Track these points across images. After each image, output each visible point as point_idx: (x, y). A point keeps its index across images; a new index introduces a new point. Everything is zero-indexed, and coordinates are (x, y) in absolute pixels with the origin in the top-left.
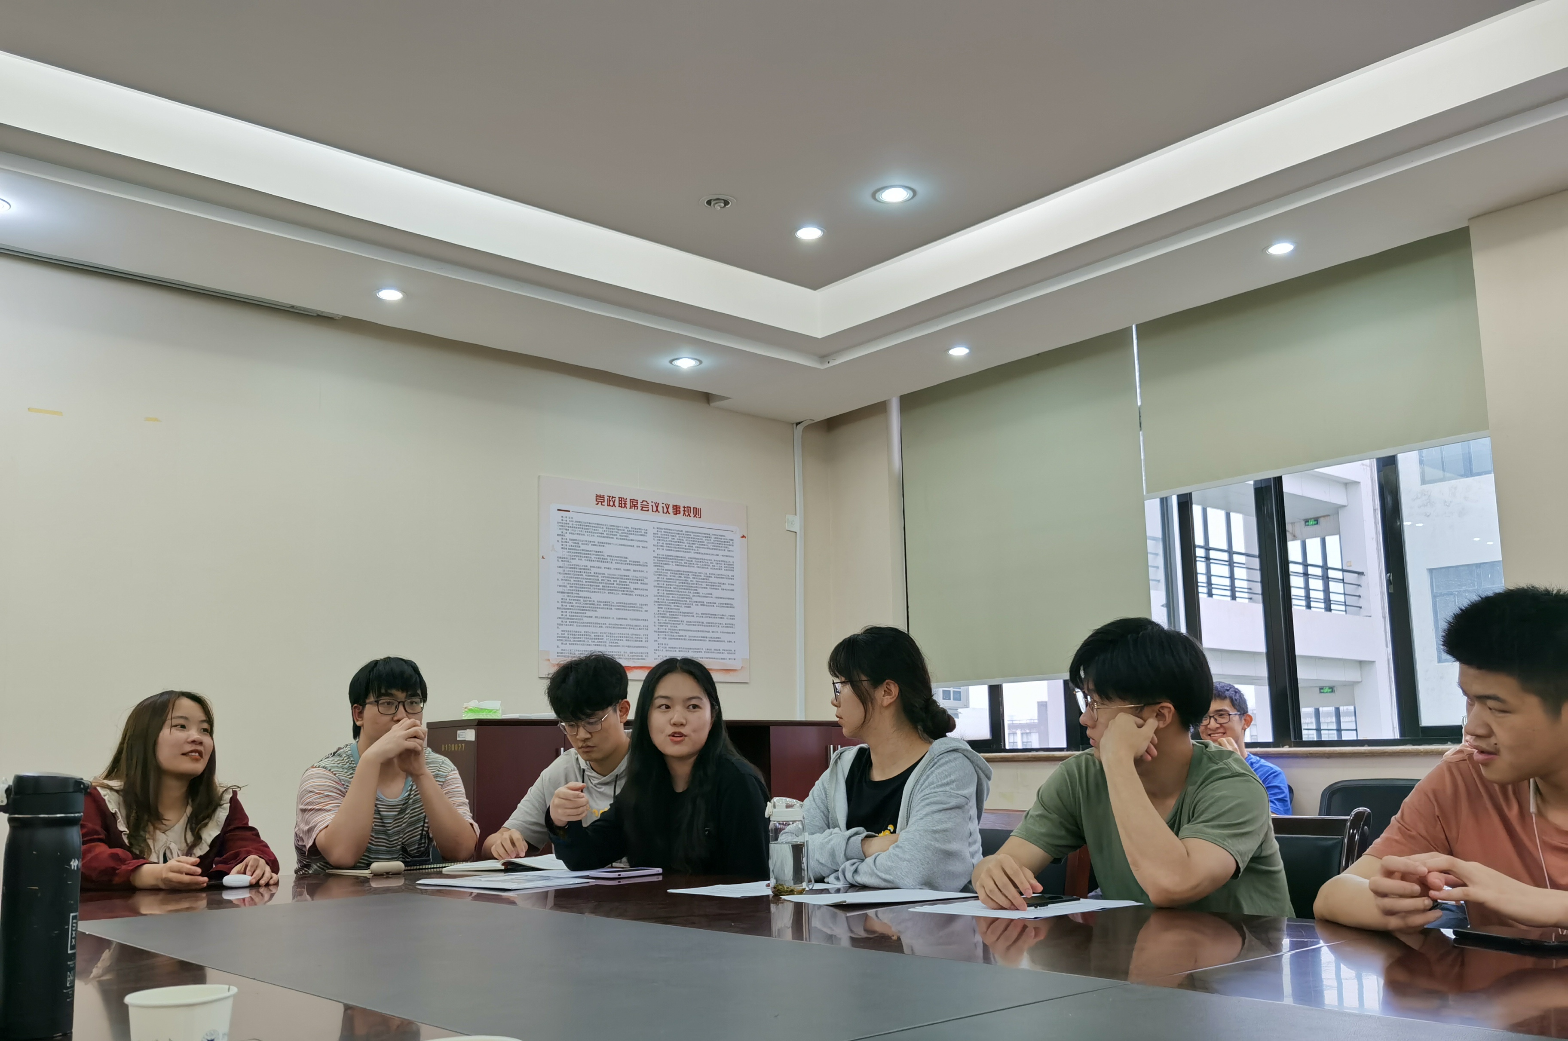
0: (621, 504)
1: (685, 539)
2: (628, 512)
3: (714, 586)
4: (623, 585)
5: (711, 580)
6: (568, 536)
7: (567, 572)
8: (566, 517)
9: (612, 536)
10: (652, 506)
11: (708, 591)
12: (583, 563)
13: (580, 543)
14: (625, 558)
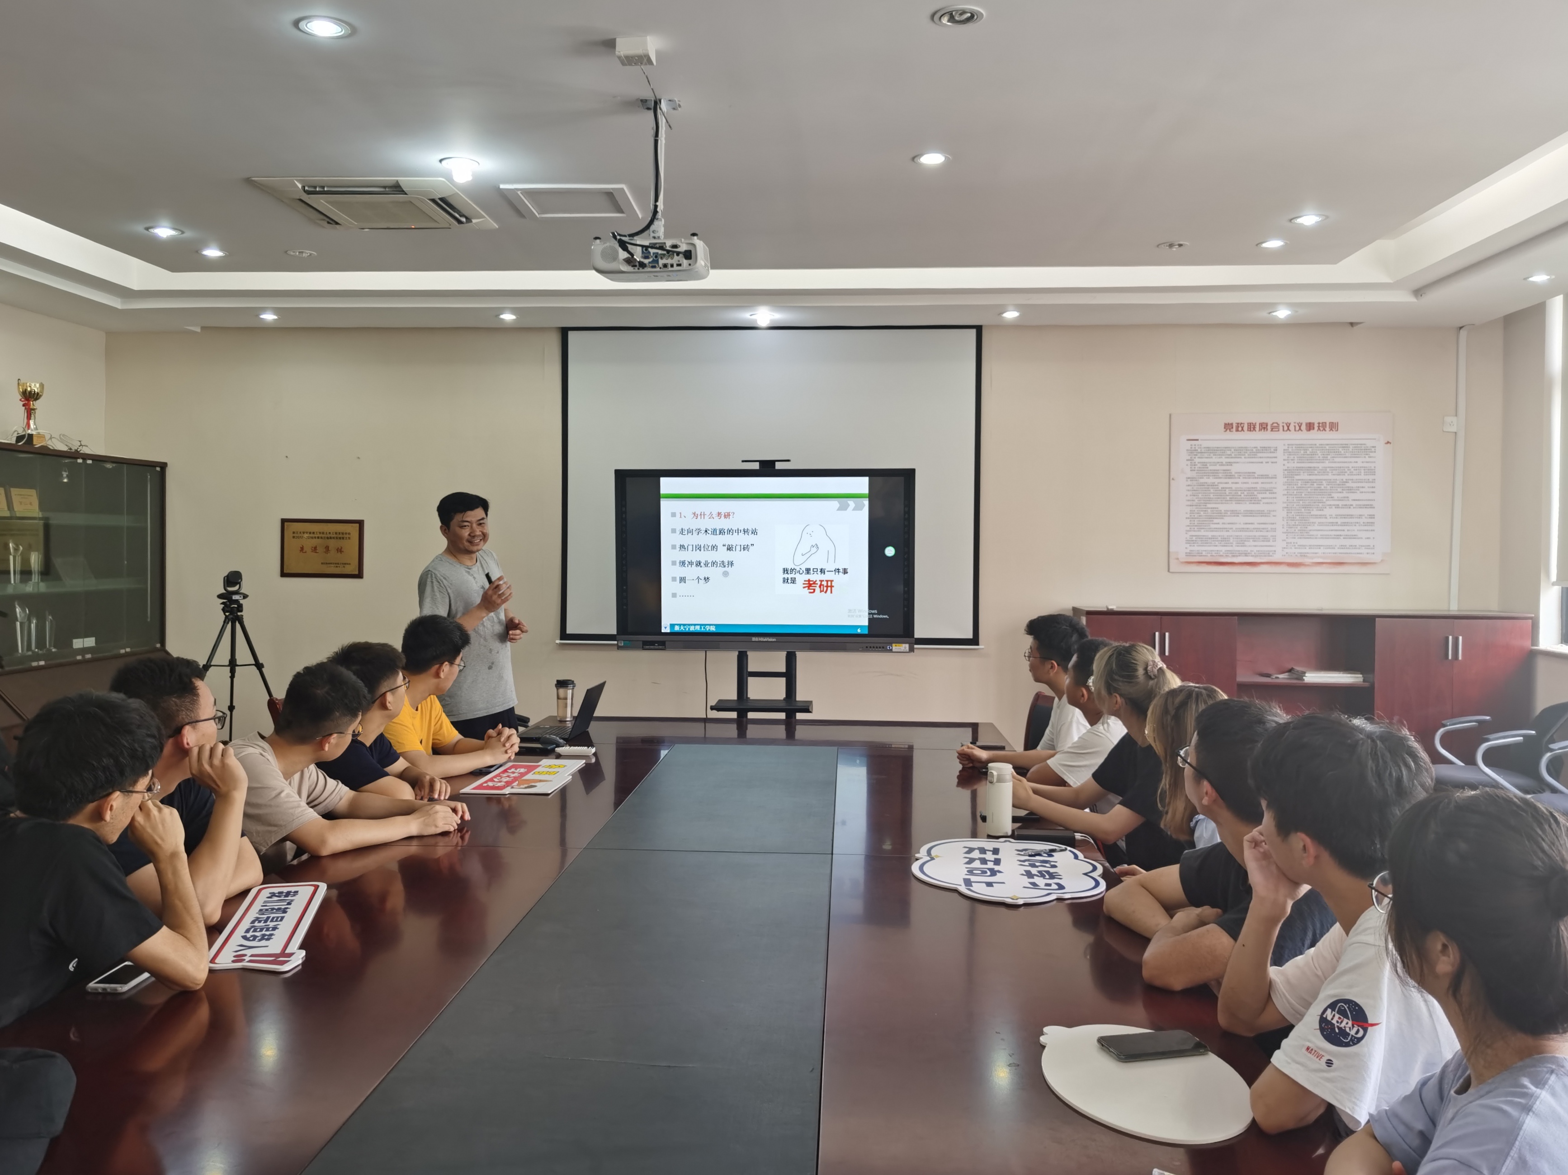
0: (1250, 428)
1: (1318, 452)
2: (1258, 435)
3: (1351, 490)
4: (1251, 496)
5: (1348, 485)
6: (1197, 460)
7: (1195, 489)
8: (1195, 445)
9: (1239, 456)
10: (1283, 426)
11: (1345, 494)
12: (1211, 480)
13: (1208, 464)
14: (1253, 473)
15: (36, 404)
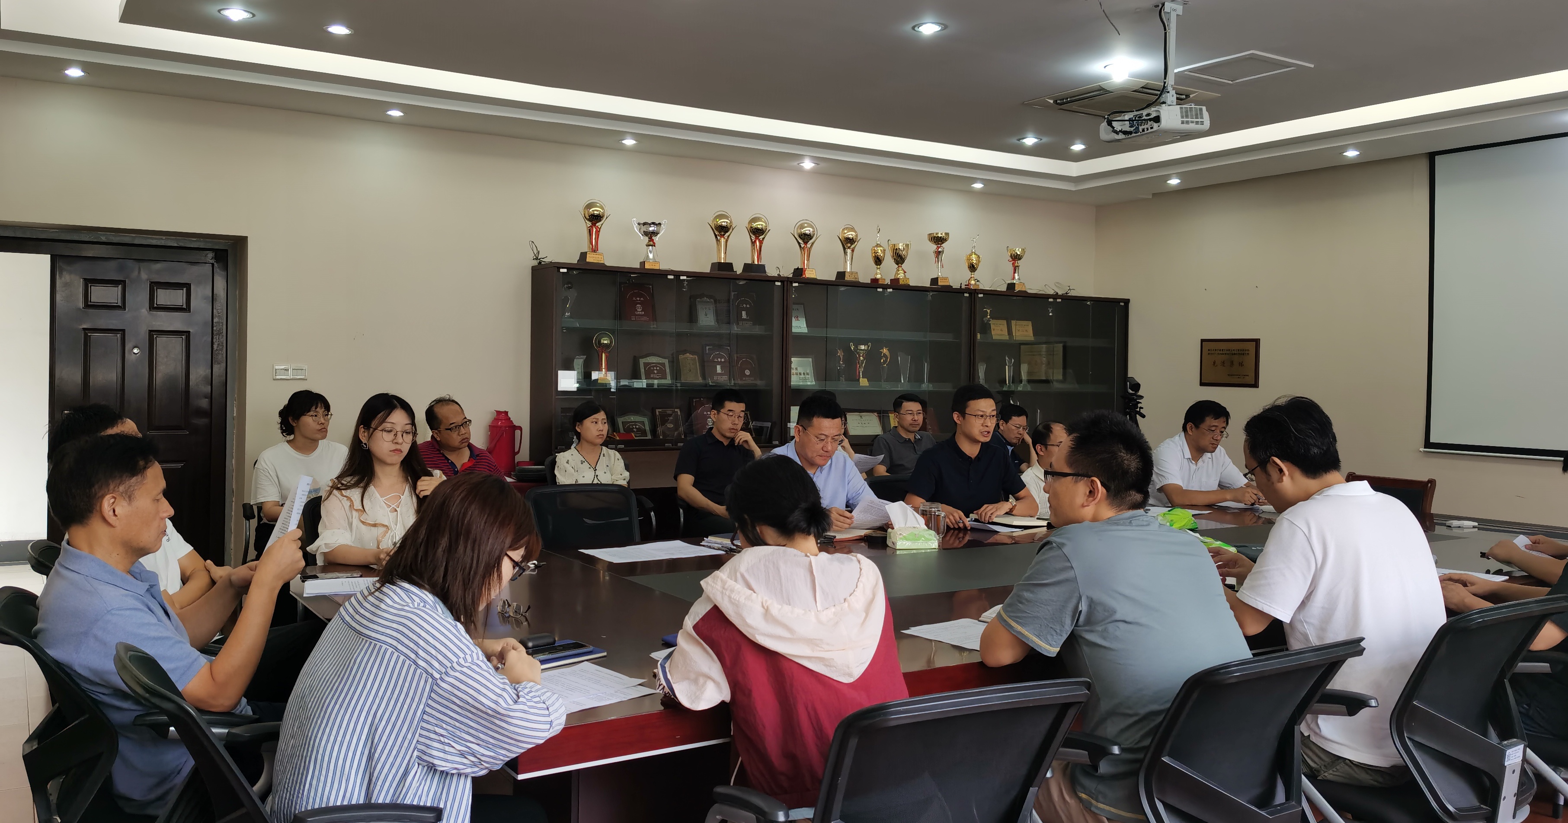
15: (1020, 263)
